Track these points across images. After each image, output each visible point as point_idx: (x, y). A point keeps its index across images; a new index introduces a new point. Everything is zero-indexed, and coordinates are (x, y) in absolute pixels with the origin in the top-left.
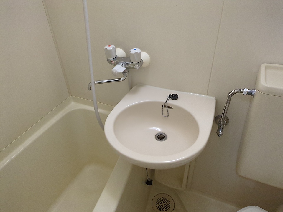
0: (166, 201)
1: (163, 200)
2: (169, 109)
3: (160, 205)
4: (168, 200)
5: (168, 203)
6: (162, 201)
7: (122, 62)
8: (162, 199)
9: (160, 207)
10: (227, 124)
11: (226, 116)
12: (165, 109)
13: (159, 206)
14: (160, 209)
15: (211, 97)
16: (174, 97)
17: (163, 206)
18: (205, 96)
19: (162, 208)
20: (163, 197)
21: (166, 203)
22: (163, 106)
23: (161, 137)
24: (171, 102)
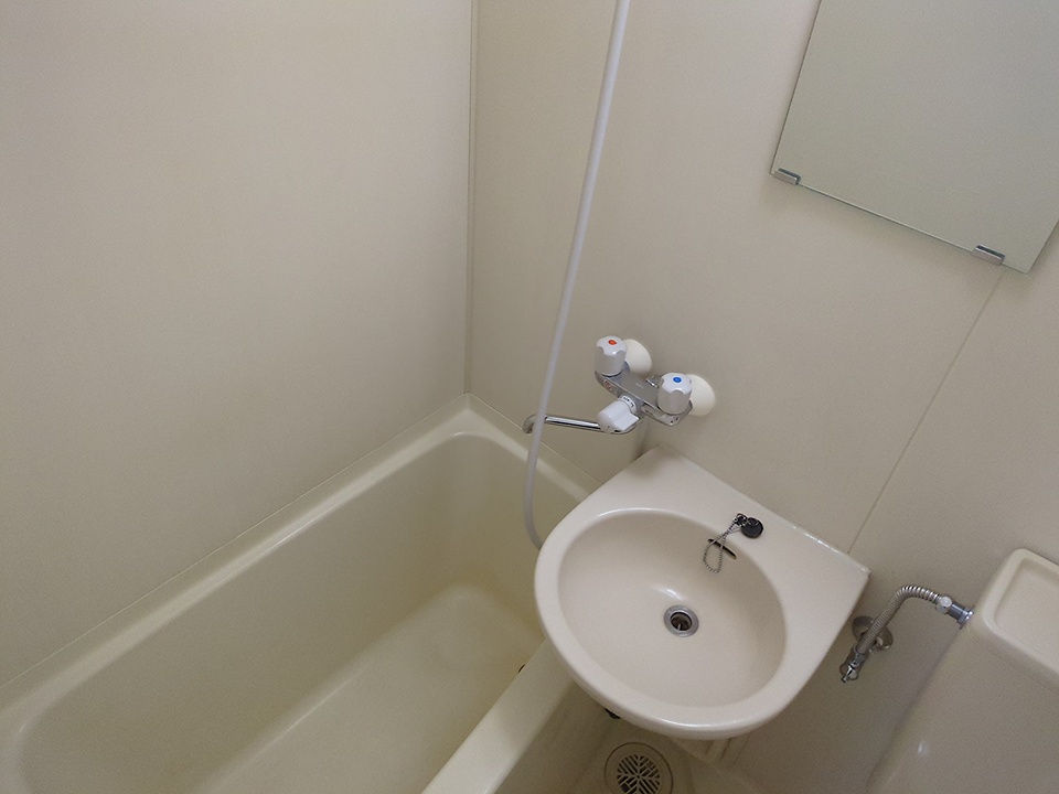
0: (648, 772)
1: (642, 764)
2: (725, 555)
3: (630, 776)
4: (657, 771)
5: (653, 779)
6: (639, 769)
7: (632, 397)
8: (639, 762)
9: (628, 782)
10: (880, 648)
11: (888, 626)
12: (715, 550)
13: (625, 778)
14: (625, 788)
15: (859, 565)
16: (752, 528)
17: (635, 782)
18: (843, 554)
19: (632, 786)
20: (647, 756)
21: (646, 778)
22: (711, 540)
23: (681, 622)
24: (737, 540)
